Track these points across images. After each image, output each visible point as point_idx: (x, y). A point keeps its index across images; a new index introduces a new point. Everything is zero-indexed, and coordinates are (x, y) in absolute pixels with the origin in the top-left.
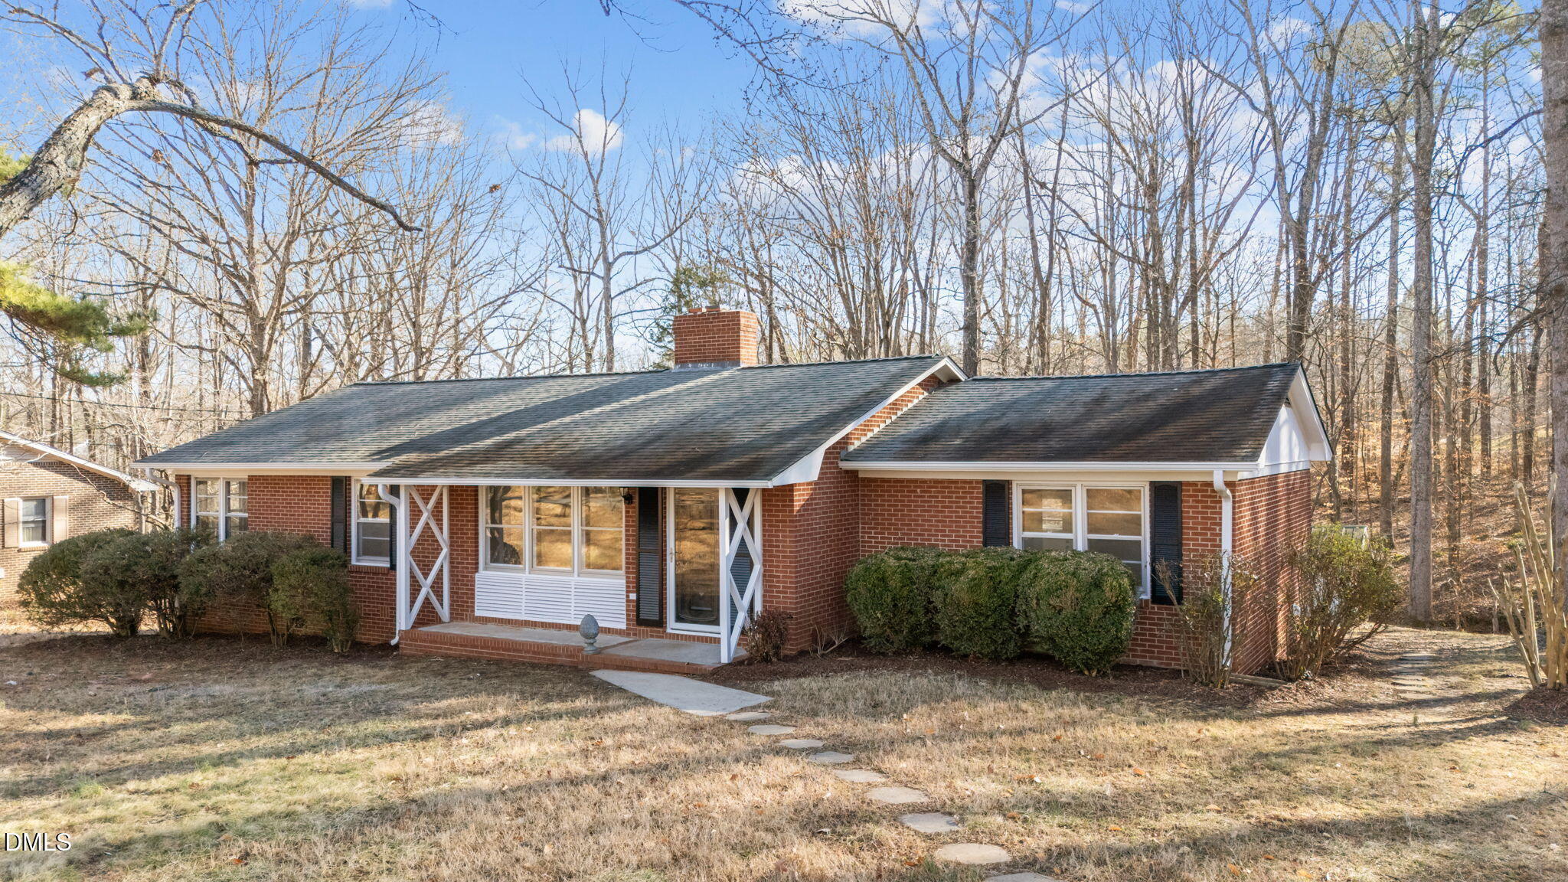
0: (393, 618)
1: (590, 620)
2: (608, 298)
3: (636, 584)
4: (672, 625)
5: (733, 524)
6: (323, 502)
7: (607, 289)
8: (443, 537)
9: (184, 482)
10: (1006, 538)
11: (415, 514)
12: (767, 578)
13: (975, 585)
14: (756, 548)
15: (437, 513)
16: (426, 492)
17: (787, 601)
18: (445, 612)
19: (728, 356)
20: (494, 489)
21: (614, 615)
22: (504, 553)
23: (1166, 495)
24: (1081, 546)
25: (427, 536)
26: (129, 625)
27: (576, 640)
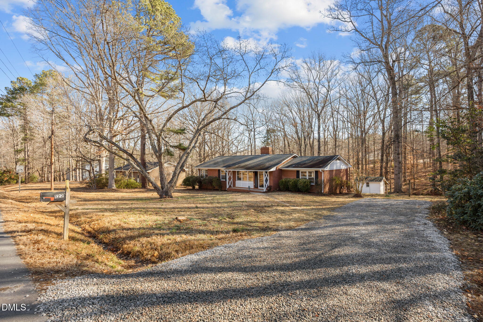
0: (226, 187)
1: (249, 187)
2: (254, 135)
3: (255, 183)
4: (259, 188)
5: (265, 175)
6: (217, 172)
7: (254, 134)
8: (232, 177)
9: (199, 170)
10: (299, 177)
11: (229, 174)
12: (270, 182)
13: (293, 182)
14: (268, 178)
15: (231, 174)
16: (230, 171)
17: (272, 185)
18: (232, 186)
19: (268, 153)
20: (238, 172)
21: (252, 186)
22: (239, 179)
23: (317, 172)
24: (307, 178)
25: (230, 177)
26: (194, 187)
27: (248, 189)
